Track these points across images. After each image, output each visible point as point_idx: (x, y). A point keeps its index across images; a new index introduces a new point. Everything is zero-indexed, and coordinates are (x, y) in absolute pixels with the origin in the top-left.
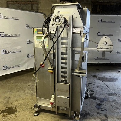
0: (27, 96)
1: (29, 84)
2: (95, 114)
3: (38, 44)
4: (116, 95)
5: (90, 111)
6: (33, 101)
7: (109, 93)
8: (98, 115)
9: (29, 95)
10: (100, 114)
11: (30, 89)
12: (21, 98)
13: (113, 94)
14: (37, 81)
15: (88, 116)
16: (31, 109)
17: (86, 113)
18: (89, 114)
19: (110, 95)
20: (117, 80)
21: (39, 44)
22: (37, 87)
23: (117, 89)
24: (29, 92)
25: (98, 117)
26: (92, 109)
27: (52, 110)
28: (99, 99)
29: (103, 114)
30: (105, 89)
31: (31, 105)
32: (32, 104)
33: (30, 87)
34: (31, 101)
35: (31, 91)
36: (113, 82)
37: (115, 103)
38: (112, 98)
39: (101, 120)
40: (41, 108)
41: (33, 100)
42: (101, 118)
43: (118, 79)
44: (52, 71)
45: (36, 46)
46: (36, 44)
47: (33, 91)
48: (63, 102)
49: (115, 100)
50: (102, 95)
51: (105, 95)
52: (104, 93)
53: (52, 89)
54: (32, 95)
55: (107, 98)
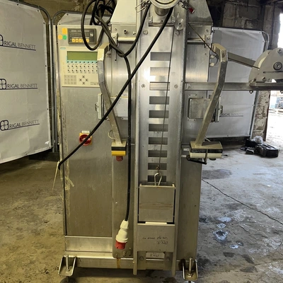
0: (20, 238)
1: (16, 204)
2: (222, 257)
3: (71, 74)
4: (243, 206)
5: (208, 254)
6: (44, 249)
7: (228, 203)
8: (229, 260)
9: (25, 233)
10: (232, 256)
11: (23, 216)
12: (3, 245)
13: (237, 205)
15: (208, 266)
16: (45, 275)
17: (201, 259)
18: (207, 261)
19: (233, 207)
20: (231, 174)
21: (75, 74)
23: (239, 193)
24: (23, 225)
25: (230, 264)
26: (209, 246)
27: (116, 267)
28: (213, 219)
29: (238, 254)
30: (214, 195)
31: (43, 261)
32: (44, 259)
33: (20, 211)
34: (39, 251)
35: (28, 221)
36: (225, 179)
37: (250, 224)
38: (239, 214)
39: (241, 270)
40: (81, 265)
41: (42, 246)
42: (239, 266)
43: (232, 172)
44: (123, 153)
45: (65, 83)
46: (65, 76)
47: (34, 221)
48: (156, 238)
49: (247, 218)
50: (216, 210)
51: (221, 209)
52: (217, 204)
53: (118, 206)
54: (37, 233)
55: (230, 216)
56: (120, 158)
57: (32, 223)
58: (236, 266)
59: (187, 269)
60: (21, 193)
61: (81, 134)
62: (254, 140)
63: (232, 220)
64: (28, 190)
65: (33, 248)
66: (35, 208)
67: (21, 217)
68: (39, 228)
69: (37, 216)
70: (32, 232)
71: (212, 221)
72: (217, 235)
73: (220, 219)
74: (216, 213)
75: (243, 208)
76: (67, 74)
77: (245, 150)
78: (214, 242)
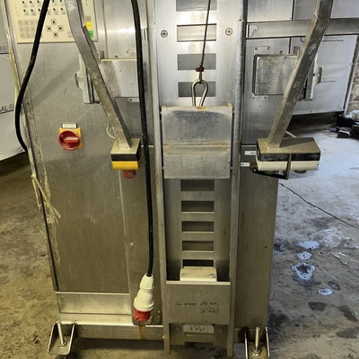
1: (4, 227)
2: (307, 311)
3: (31, 17)
4: (337, 221)
5: (285, 305)
6: (36, 301)
7: (313, 217)
8: (319, 315)
9: (10, 275)
10: (322, 310)
11: (10, 246)
13: (328, 220)
14: (50, 220)
15: (285, 327)
16: (34, 347)
17: (273, 315)
18: (283, 318)
19: (321, 224)
22: (55, 245)
23: (330, 201)
24: (10, 260)
25: (320, 323)
26: (287, 290)
27: (139, 338)
28: (292, 245)
29: (333, 306)
30: (293, 205)
31: (33, 322)
32: (34, 317)
33: (8, 238)
34: (29, 304)
35: (18, 255)
36: (308, 179)
37: (348, 251)
38: (332, 235)
39: (339, 335)
41: (34, 295)
42: (334, 327)
45: (22, 36)
46: (20, 22)
47: (26, 254)
48: (199, 303)
49: (344, 241)
50: (296, 229)
51: (304, 228)
52: (297, 220)
53: (134, 248)
54: (28, 273)
55: (317, 239)
56: (129, 173)
57: (23, 257)
58: (329, 327)
59: (251, 340)
60: (13, 209)
61: (61, 131)
62: (350, 116)
63: (321, 246)
64: (23, 203)
65: (20, 298)
66: (30, 232)
67: (8, 248)
68: (33, 265)
69: (31, 244)
70: (21, 272)
71: (290, 249)
72: (298, 272)
73: (302, 245)
74: (295, 235)
75: (337, 226)
76: (23, 17)
77: (337, 131)
78: (294, 285)
